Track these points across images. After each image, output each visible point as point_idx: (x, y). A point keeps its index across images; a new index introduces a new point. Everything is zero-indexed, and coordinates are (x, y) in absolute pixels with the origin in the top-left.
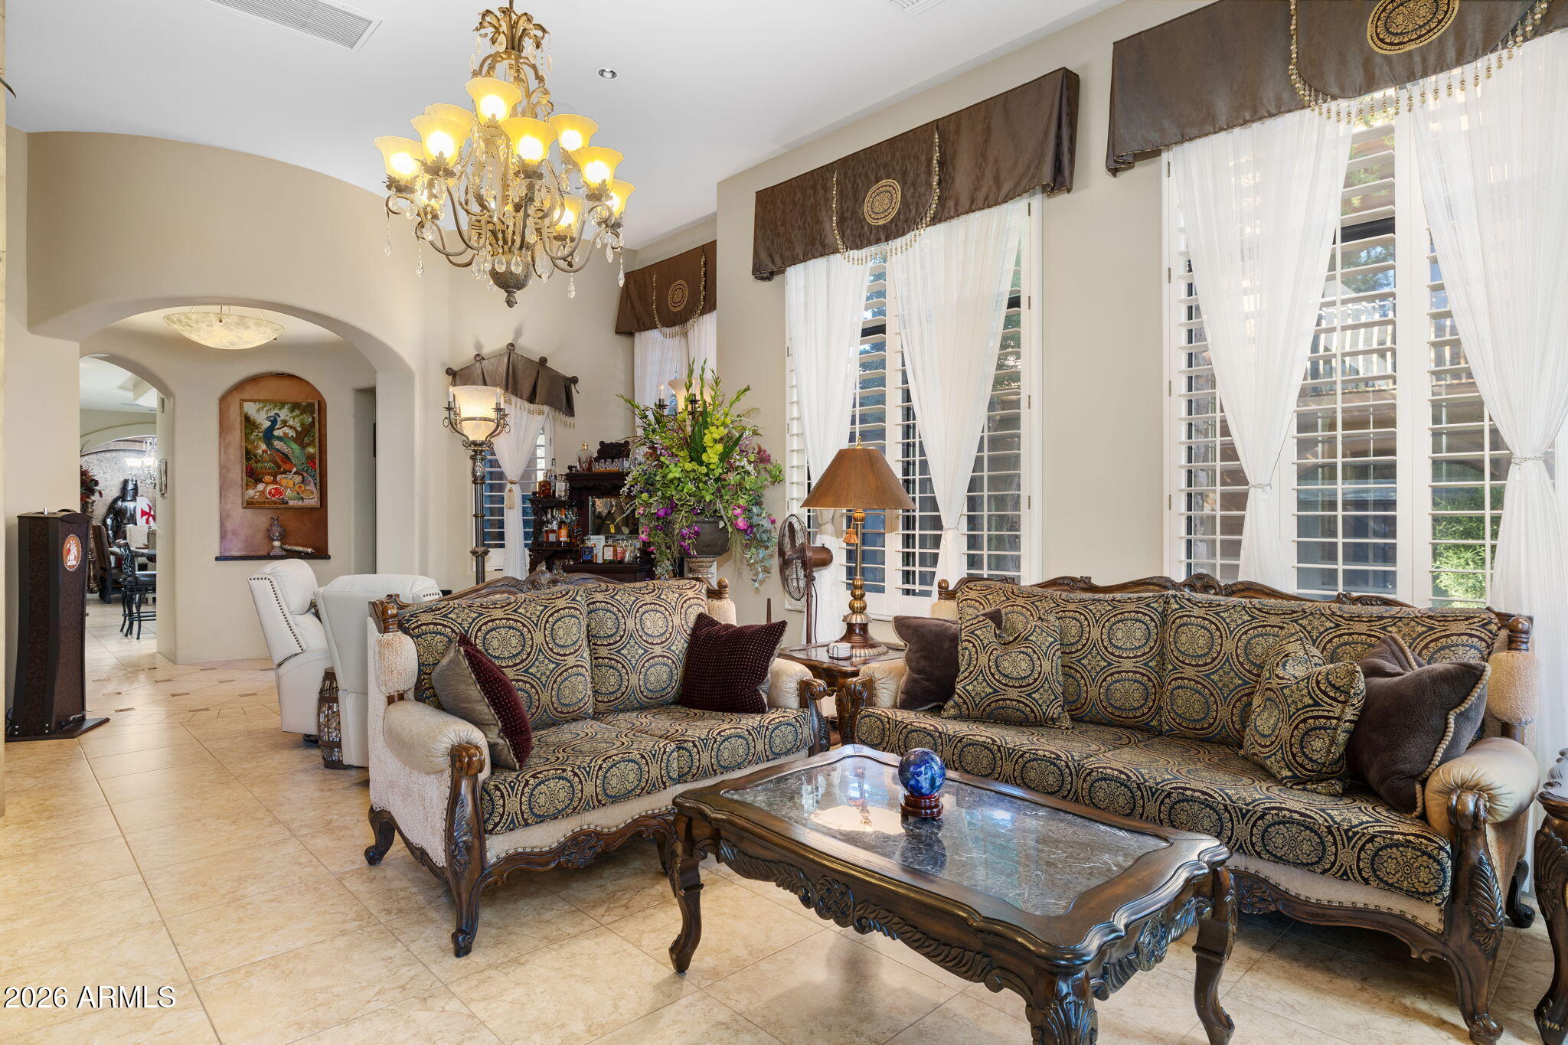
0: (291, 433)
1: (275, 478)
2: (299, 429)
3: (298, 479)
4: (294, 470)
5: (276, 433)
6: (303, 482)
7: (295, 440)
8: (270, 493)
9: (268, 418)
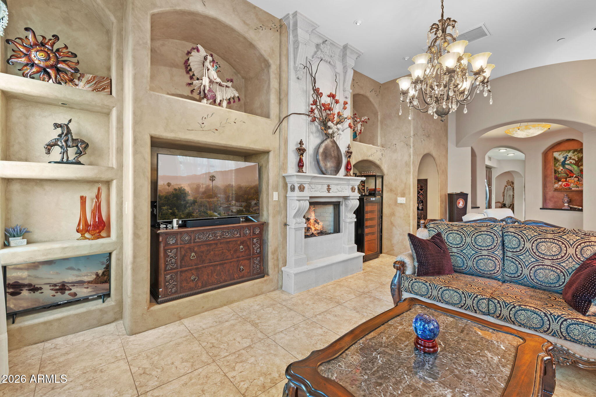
0: (573, 162)
1: (566, 179)
2: (577, 160)
3: (576, 179)
4: (575, 176)
5: (567, 162)
6: (578, 180)
7: (575, 164)
8: (564, 185)
9: (563, 157)
